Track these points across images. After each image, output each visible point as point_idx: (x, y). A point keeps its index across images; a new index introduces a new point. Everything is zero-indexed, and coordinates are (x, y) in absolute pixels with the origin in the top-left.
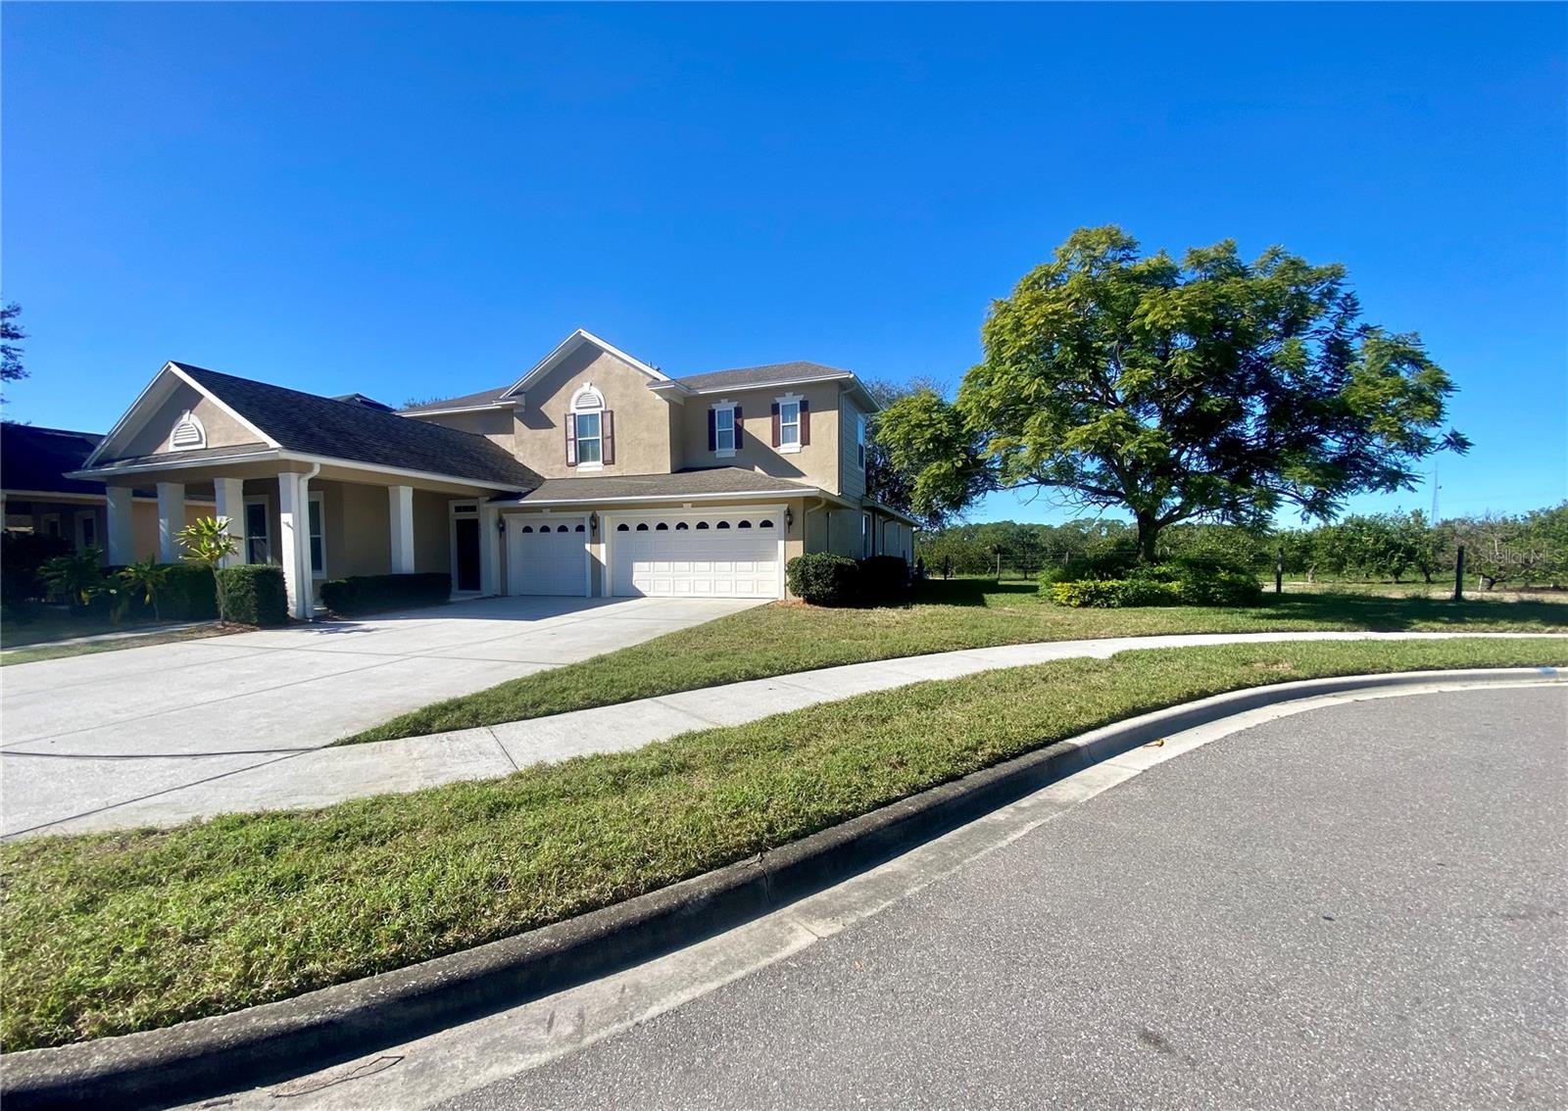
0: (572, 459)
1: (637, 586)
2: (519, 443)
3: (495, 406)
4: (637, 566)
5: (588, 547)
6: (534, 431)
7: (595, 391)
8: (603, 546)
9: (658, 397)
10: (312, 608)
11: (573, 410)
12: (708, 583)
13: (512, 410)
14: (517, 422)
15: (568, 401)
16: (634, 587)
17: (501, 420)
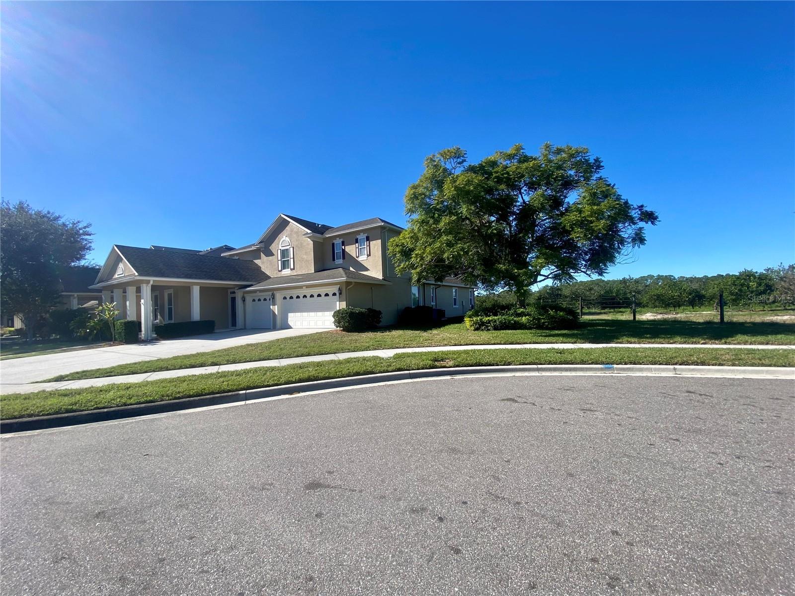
0: (280, 269)
1: (290, 324)
2: (263, 263)
3: (253, 248)
4: (290, 315)
5: (271, 307)
6: (268, 258)
7: (287, 239)
8: (276, 306)
9: (309, 240)
10: (151, 336)
11: (280, 248)
12: (314, 322)
13: (260, 249)
14: (262, 255)
15: (278, 244)
16: (288, 324)
17: (256, 254)
